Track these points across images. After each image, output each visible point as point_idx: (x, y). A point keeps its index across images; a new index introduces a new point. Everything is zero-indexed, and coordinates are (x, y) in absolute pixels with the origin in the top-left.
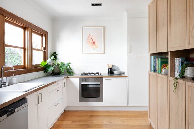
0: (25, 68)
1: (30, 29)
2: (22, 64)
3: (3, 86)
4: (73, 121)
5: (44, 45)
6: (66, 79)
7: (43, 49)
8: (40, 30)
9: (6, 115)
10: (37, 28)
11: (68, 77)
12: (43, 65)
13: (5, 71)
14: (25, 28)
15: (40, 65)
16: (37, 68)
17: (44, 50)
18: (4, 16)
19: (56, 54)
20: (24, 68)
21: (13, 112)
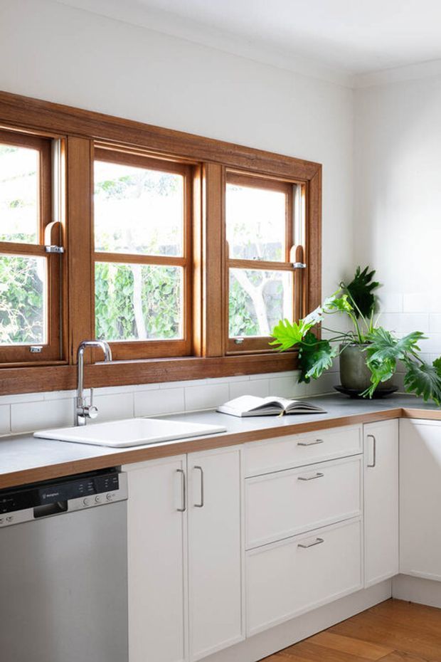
0: (192, 353)
1: (214, 169)
2: (180, 335)
3: (82, 420)
4: (396, 652)
5: (300, 239)
6: (394, 422)
7: (293, 259)
8: (272, 163)
9: (32, 509)
10: (252, 155)
11: (403, 414)
12: (287, 344)
13: (97, 364)
14: (188, 171)
15: (273, 339)
16: (253, 355)
17: (296, 265)
18: (91, 139)
19: (375, 279)
20: (189, 353)
21: (59, 508)
